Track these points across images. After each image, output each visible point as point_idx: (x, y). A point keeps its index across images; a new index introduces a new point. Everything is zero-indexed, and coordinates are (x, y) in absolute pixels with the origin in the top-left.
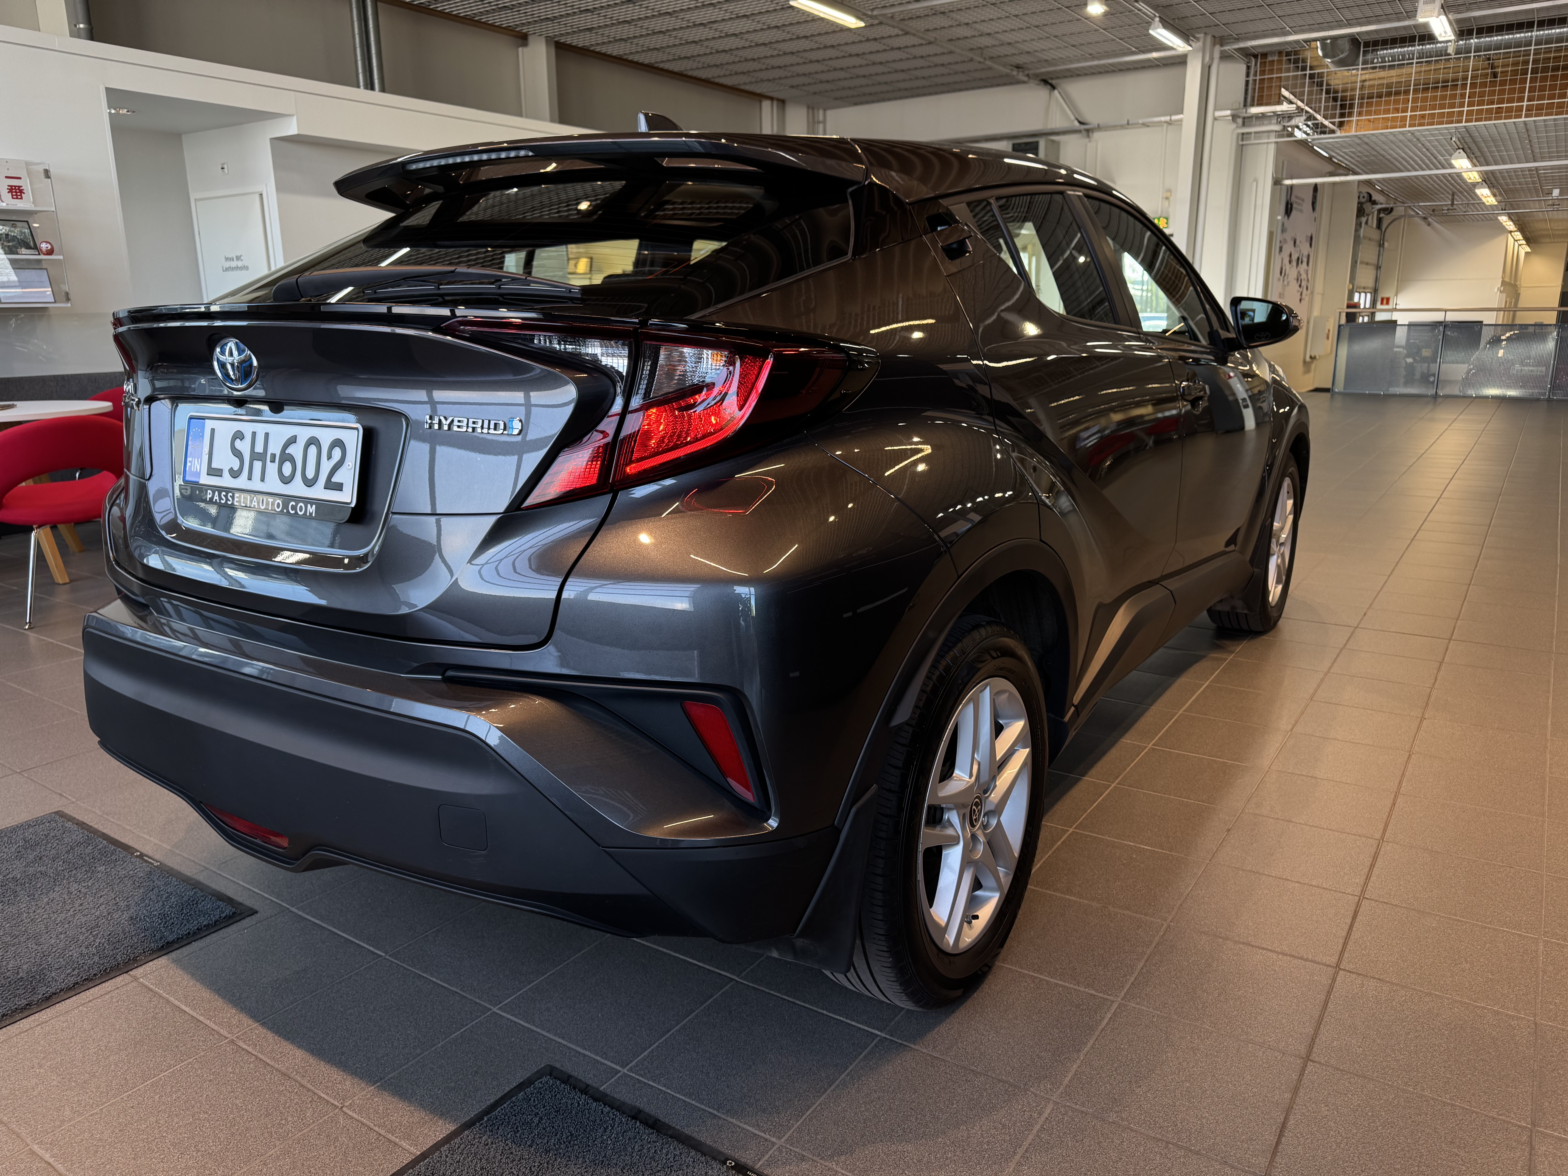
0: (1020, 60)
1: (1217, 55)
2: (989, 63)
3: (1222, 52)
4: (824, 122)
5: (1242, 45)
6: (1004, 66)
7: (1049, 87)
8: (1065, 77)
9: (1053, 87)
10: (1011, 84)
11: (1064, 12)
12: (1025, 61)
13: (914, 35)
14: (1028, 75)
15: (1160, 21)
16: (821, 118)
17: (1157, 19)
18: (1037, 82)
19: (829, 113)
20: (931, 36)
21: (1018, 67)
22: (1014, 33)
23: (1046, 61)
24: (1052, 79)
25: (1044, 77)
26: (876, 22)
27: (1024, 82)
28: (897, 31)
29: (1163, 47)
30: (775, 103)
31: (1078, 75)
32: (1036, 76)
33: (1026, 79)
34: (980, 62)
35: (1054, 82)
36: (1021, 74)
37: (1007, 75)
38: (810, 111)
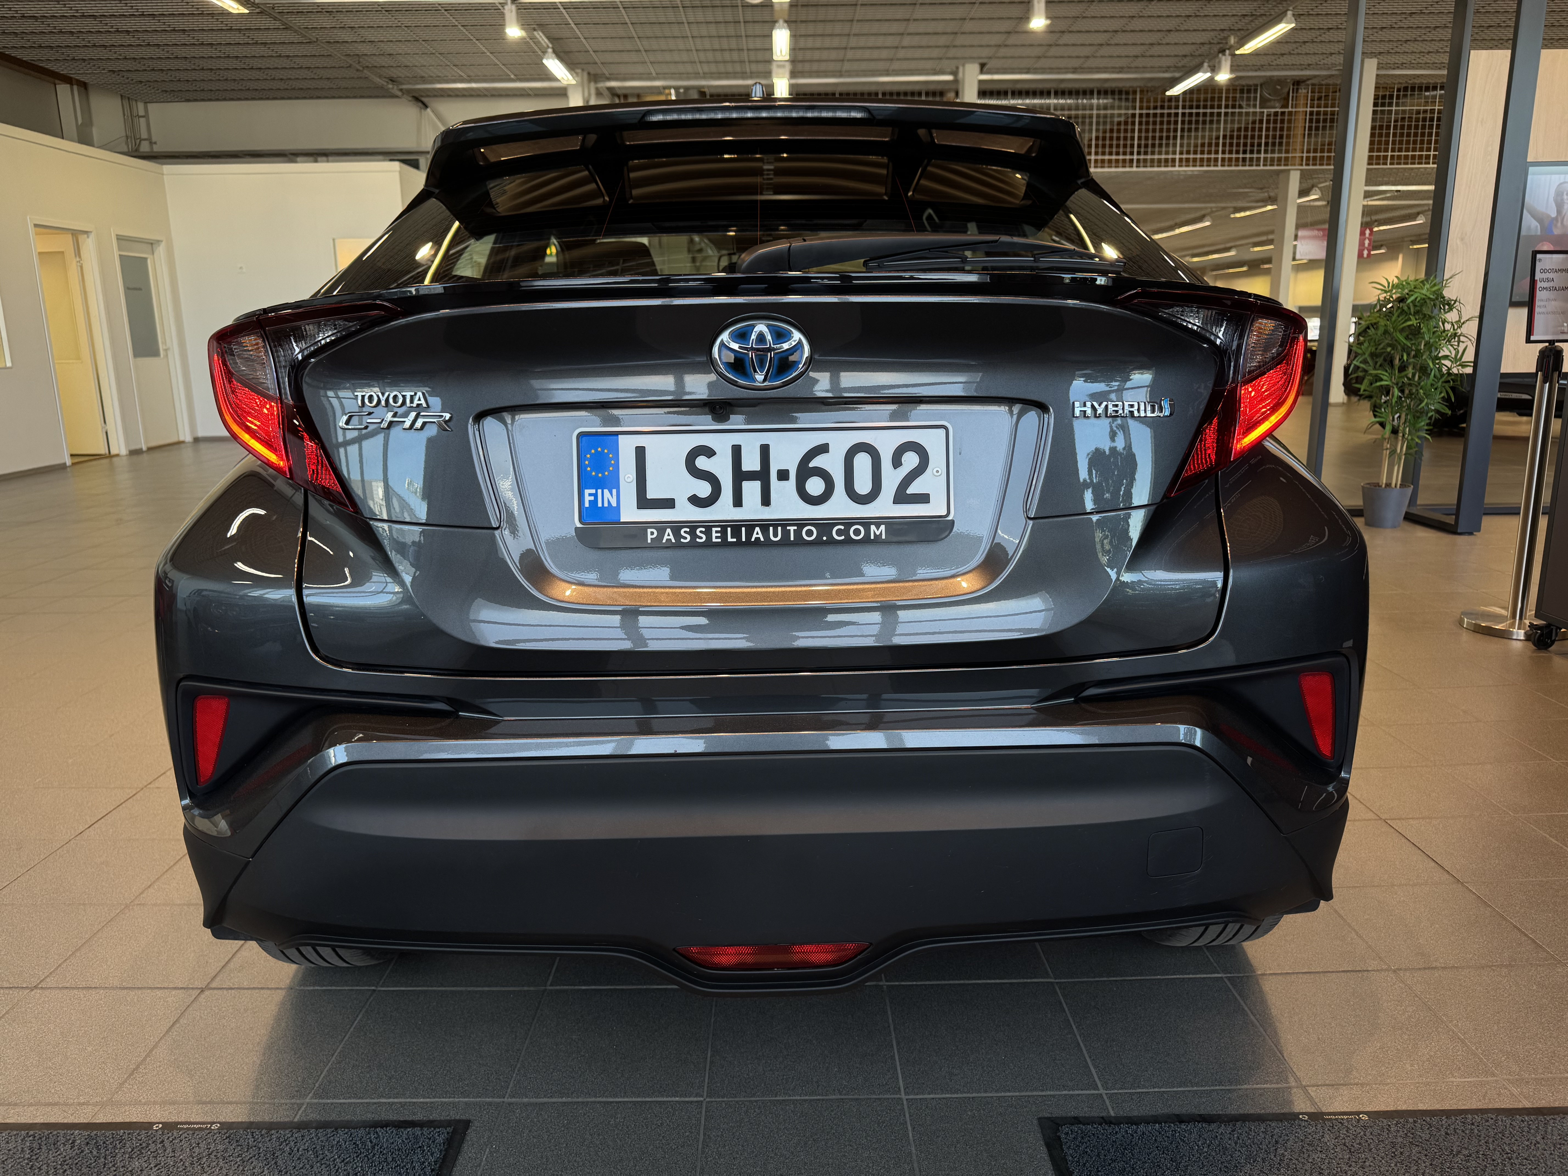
0: (395, 73)
1: (593, 91)
2: (367, 73)
3: (597, 89)
4: (146, 116)
5: (613, 84)
6: (380, 77)
7: (420, 104)
8: (435, 96)
9: (426, 106)
10: (384, 97)
11: (459, 30)
12: (400, 75)
13: (296, 31)
14: (401, 90)
15: (554, 52)
16: (142, 113)
17: (550, 50)
18: (410, 99)
19: (150, 106)
20: (313, 35)
21: (392, 80)
22: (400, 44)
23: (422, 77)
24: (422, 96)
25: (416, 95)
26: (258, 10)
27: (397, 97)
28: (278, 24)
29: (549, 77)
30: (75, 87)
31: (449, 96)
32: (408, 92)
33: (399, 94)
34: (358, 70)
35: (424, 99)
36: (395, 87)
37: (382, 87)
38: (126, 102)
